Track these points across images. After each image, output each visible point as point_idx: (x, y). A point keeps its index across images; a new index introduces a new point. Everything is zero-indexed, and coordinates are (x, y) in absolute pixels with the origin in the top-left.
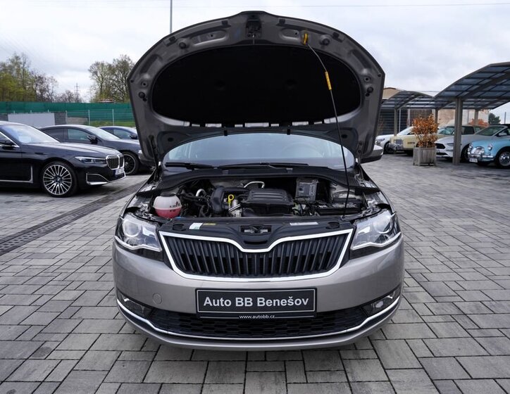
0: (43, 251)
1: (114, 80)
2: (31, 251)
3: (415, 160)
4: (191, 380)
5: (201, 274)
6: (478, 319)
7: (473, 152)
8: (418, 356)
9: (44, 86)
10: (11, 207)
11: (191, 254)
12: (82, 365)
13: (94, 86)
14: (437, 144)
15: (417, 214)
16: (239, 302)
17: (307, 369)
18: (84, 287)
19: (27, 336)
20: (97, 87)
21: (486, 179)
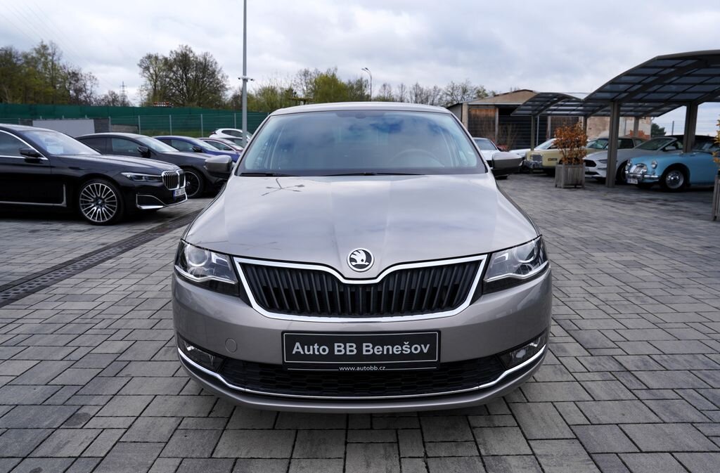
0: (79, 292)
1: (171, 78)
2: (63, 292)
3: (557, 181)
4: (274, 454)
5: (289, 312)
6: (646, 376)
7: (632, 171)
8: (569, 423)
9: (79, 85)
10: (37, 238)
11: (276, 286)
12: (132, 435)
13: (146, 85)
14: (585, 161)
15: (562, 247)
16: (339, 349)
17: (426, 439)
18: (134, 336)
19: (59, 399)
20: (150, 87)
21: (649, 205)
